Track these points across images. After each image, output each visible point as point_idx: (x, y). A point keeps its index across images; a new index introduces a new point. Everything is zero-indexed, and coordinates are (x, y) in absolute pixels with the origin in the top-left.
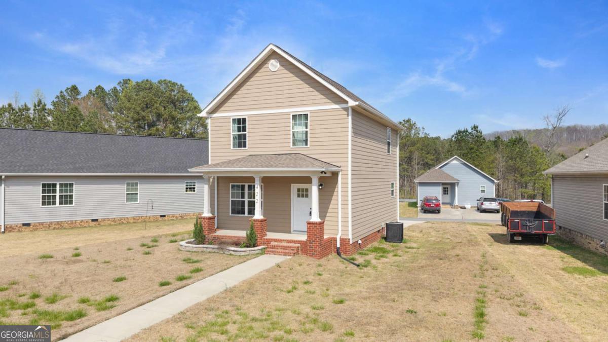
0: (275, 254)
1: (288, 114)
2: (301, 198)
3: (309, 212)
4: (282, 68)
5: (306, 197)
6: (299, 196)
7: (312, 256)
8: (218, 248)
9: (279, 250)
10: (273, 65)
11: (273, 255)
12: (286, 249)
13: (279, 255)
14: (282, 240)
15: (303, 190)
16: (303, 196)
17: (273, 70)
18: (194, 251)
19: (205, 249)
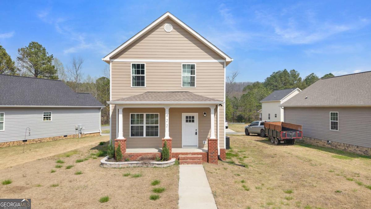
0: (187, 164)
1: (180, 63)
2: (189, 123)
3: (195, 133)
4: (174, 30)
5: (192, 122)
6: (187, 121)
7: (213, 163)
8: (142, 163)
9: (189, 160)
10: (167, 27)
11: (186, 165)
12: (194, 160)
13: (191, 164)
14: (188, 153)
15: (190, 117)
16: (190, 121)
17: (167, 31)
18: (120, 167)
19: (130, 165)
